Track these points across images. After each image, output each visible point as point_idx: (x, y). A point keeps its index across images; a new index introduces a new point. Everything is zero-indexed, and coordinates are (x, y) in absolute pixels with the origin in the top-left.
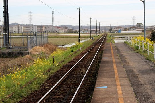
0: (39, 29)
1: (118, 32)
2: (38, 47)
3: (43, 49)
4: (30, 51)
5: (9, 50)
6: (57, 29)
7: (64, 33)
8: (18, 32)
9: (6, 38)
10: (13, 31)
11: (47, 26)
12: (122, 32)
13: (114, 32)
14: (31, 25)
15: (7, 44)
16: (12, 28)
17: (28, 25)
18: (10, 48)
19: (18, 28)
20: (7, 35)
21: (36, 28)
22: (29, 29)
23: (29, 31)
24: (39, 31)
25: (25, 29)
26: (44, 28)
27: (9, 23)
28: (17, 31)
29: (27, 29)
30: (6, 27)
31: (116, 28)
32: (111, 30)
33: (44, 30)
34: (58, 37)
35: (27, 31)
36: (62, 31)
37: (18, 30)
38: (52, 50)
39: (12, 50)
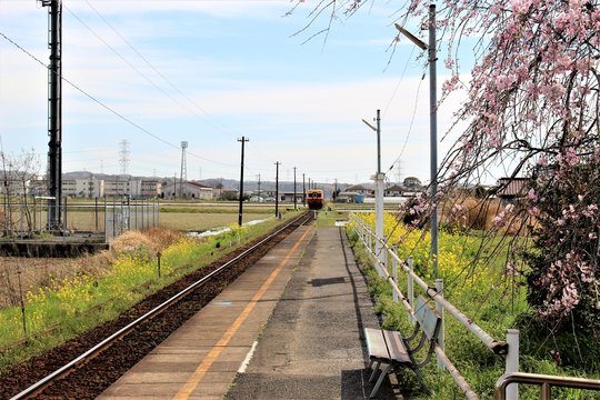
0: (147, 187)
1: (356, 201)
2: (132, 234)
3: (144, 237)
4: (110, 241)
5: (59, 240)
6: (193, 190)
7: (212, 201)
8: (90, 196)
9: (53, 209)
10: (77, 192)
11: (169, 180)
12: (366, 200)
13: (343, 201)
14: (125, 176)
15: (55, 226)
16: (73, 182)
17: (118, 177)
18: (61, 234)
19: (91, 184)
20: (57, 202)
21: (139, 186)
22: (120, 187)
23: (121, 192)
24: (145, 193)
25: (109, 187)
26: (159, 186)
27: (63, 172)
28: (87, 192)
29: (114, 187)
30: (53, 182)
31: (351, 190)
32: (336, 194)
33: (159, 192)
34: (193, 211)
35: (114, 193)
36: (207, 195)
37: (91, 189)
38: (169, 241)
39: (68, 239)
